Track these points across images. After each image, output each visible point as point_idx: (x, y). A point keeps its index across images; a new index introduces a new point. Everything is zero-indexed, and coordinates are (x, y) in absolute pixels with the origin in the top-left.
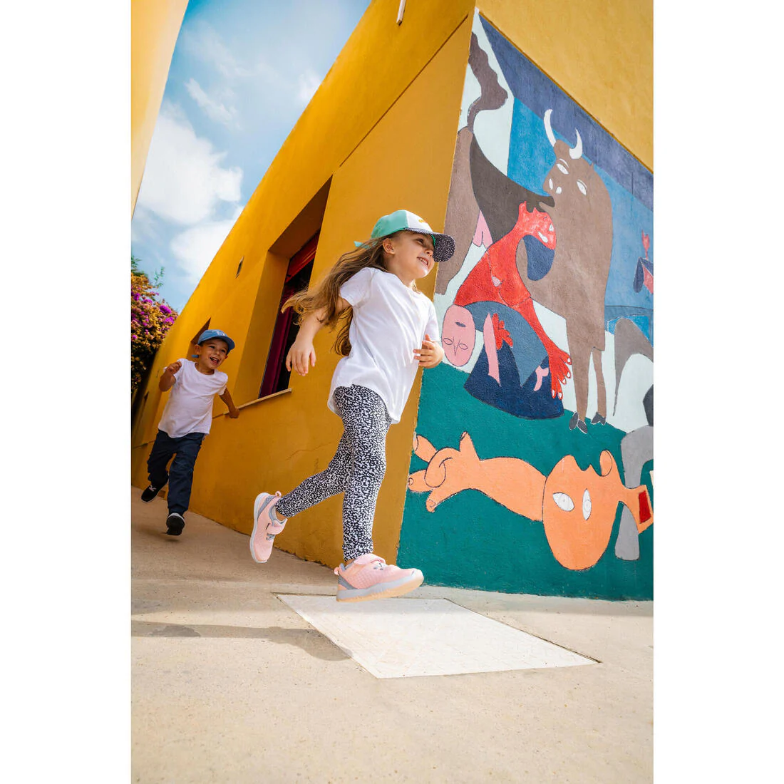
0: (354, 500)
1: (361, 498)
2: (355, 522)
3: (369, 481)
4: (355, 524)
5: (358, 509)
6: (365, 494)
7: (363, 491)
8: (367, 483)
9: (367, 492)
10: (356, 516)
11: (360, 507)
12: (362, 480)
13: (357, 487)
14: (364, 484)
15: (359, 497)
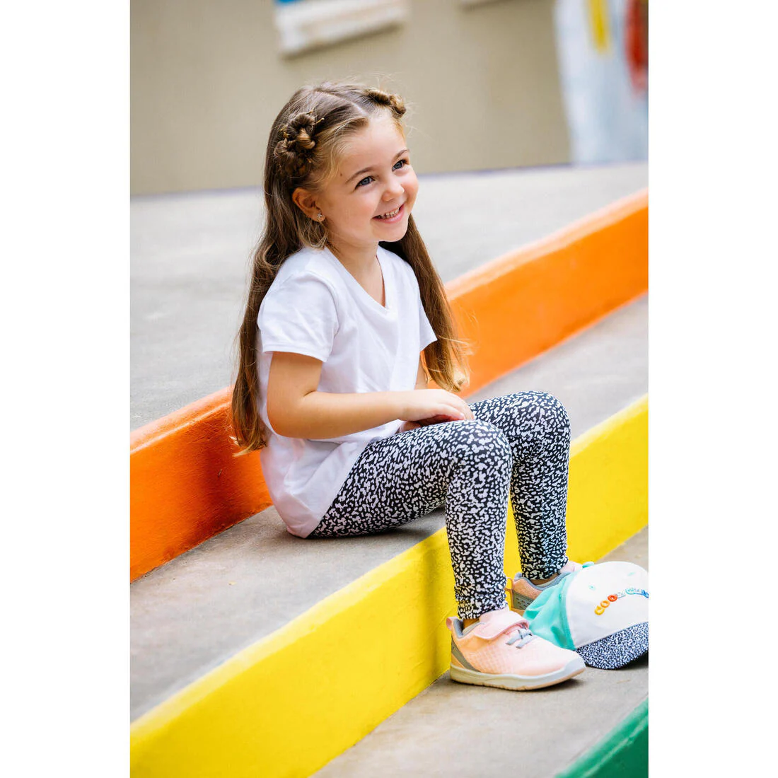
0: (461, 515)
1: (474, 511)
2: (467, 553)
3: (484, 471)
4: (467, 557)
5: (470, 530)
6: (479, 500)
7: (476, 496)
8: (482, 476)
9: (485, 495)
10: (467, 544)
11: (474, 528)
12: (471, 476)
13: (464, 491)
14: (477, 481)
15: (469, 509)
